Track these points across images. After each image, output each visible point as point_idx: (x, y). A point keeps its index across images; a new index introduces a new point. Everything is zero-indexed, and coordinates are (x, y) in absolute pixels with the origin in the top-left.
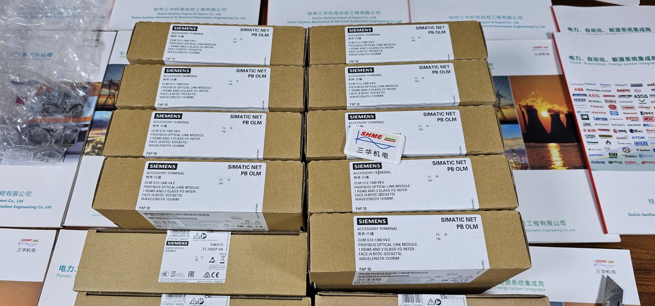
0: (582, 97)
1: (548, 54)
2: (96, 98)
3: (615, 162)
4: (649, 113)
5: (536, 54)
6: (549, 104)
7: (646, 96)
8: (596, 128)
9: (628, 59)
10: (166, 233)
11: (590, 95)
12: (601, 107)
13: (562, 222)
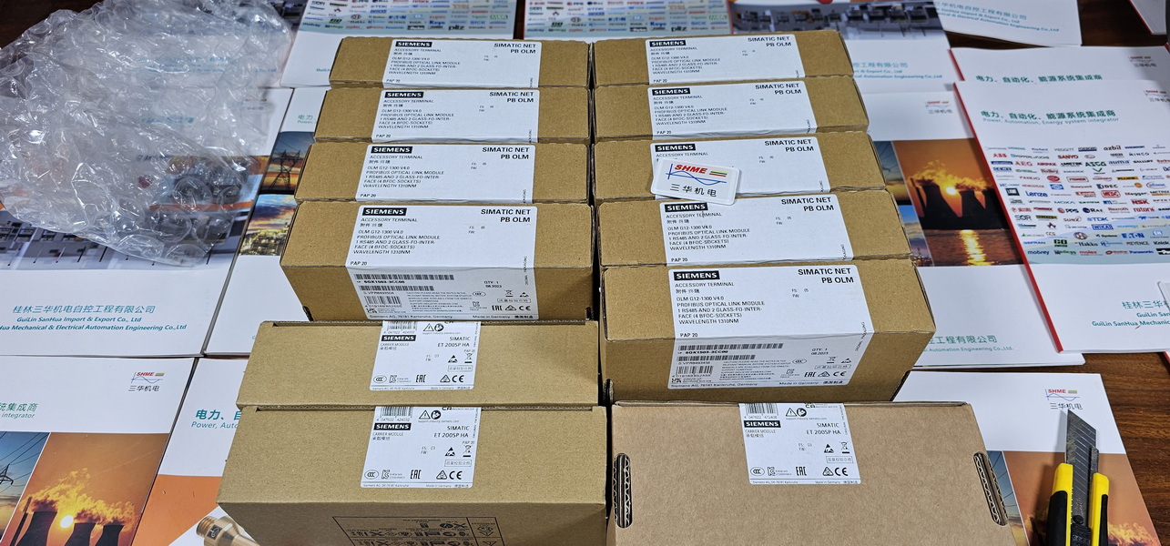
0: (1006, 166)
1: (950, 111)
2: (260, 177)
3: (1065, 252)
4: (1111, 186)
5: (931, 112)
6: (956, 178)
7: (1103, 164)
8: (1031, 206)
9: (1070, 115)
10: (381, 325)
11: (1017, 163)
12: (1035, 178)
13: (990, 337)
